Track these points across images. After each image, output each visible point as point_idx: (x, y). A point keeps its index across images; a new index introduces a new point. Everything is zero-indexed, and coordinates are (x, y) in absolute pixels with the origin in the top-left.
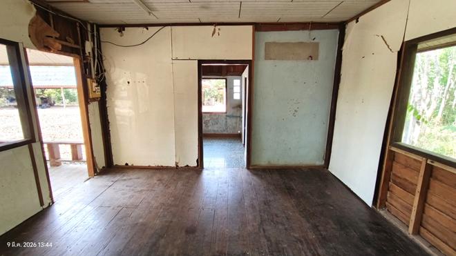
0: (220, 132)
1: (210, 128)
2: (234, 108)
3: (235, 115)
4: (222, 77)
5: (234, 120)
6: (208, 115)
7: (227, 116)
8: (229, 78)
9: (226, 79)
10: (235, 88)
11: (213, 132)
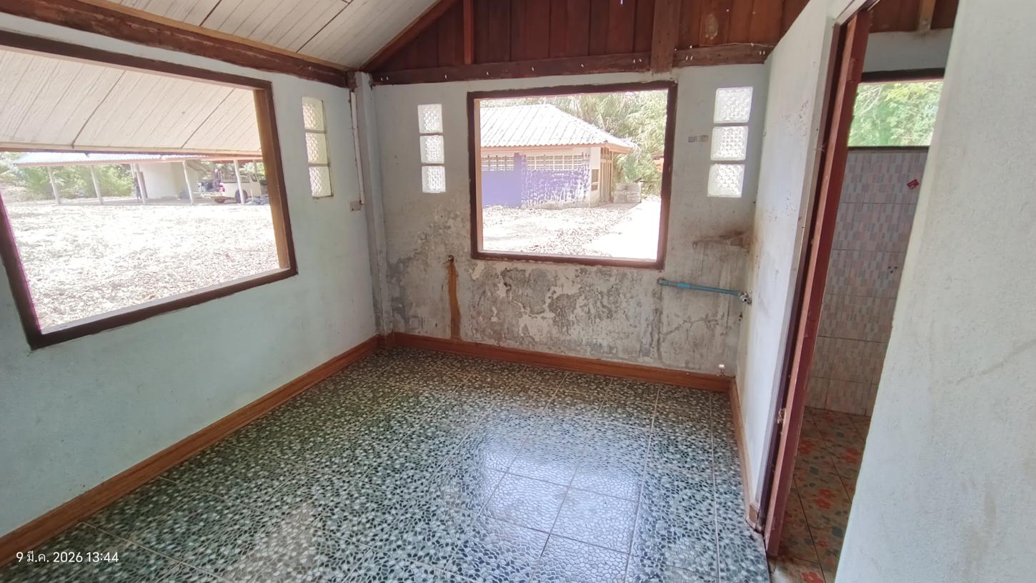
0: (621, 357)
1: (576, 333)
2: (703, 242)
3: (706, 280)
4: (648, 77)
5: (698, 307)
6: (571, 270)
7: (662, 282)
8: (688, 76)
9: (672, 88)
10: (719, 135)
11: (588, 354)
